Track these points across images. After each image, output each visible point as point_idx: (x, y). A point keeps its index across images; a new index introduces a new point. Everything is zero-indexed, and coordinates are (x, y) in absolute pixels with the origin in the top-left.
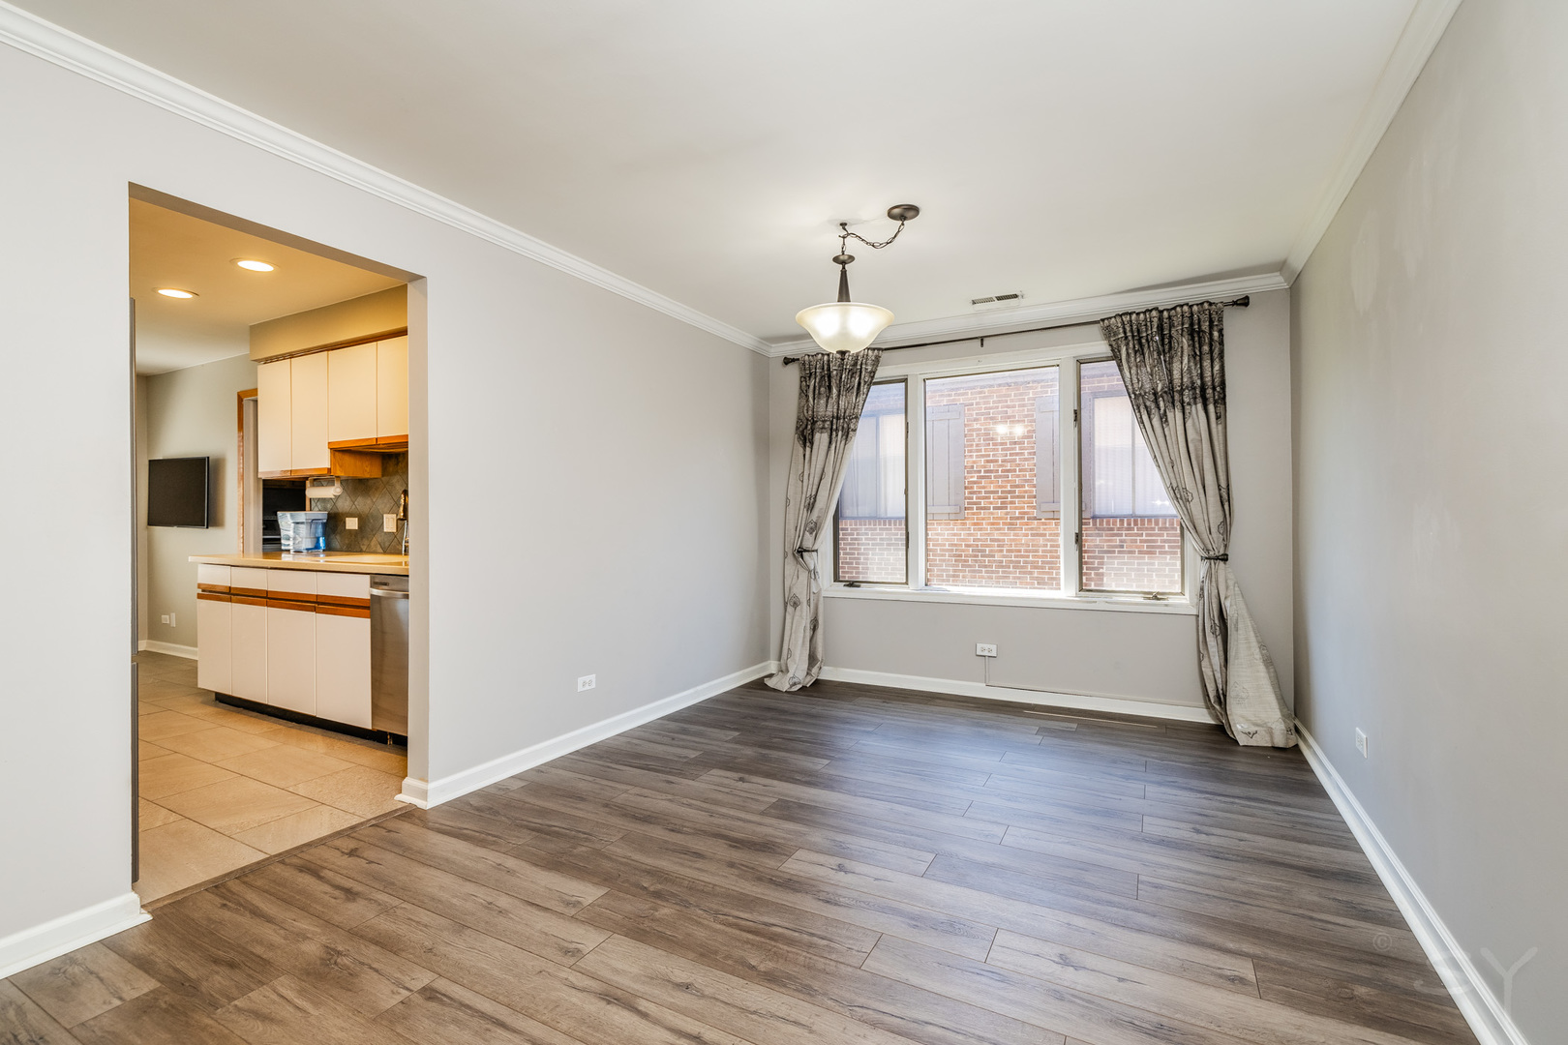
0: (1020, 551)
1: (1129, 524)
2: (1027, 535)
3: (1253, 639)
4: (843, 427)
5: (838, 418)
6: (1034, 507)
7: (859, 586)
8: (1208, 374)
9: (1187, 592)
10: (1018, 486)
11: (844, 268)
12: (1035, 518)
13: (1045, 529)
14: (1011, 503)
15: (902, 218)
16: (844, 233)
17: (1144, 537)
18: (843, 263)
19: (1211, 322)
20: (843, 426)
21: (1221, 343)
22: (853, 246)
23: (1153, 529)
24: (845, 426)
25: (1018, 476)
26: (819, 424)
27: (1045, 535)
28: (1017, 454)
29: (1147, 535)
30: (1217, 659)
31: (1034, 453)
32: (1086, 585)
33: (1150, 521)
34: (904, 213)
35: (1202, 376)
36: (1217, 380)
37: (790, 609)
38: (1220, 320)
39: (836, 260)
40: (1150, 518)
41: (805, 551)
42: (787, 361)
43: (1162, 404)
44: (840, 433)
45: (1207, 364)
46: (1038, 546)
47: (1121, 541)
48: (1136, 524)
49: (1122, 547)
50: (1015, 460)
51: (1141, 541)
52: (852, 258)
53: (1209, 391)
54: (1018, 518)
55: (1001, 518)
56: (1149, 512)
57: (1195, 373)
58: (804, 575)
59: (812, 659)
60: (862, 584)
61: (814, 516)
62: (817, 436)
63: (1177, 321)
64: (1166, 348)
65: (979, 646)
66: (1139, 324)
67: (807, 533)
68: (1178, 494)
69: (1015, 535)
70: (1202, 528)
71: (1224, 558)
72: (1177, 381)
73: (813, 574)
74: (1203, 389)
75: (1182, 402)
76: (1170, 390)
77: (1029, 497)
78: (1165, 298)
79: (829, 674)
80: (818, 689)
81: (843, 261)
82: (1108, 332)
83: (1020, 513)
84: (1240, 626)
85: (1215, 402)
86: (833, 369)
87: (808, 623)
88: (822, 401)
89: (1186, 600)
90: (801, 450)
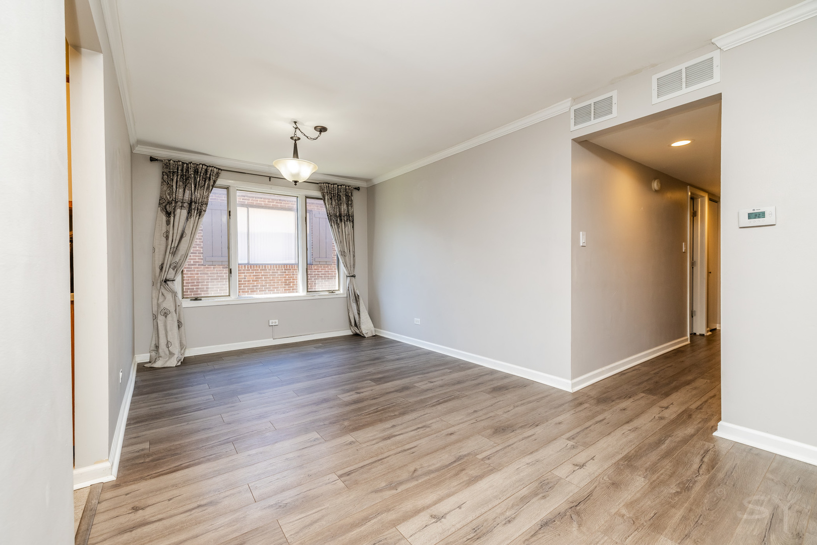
0: (194, 283)
1: (248, 268)
4: (198, 208)
5: (194, 202)
7: (201, 300)
8: (350, 211)
9: (341, 289)
11: (295, 142)
12: (203, 265)
13: (207, 271)
15: (321, 131)
16: (295, 126)
17: (254, 274)
18: (295, 140)
20: (196, 208)
21: (353, 201)
22: (299, 134)
23: (258, 270)
24: (199, 207)
26: (179, 204)
30: (355, 311)
32: (310, 289)
33: (256, 266)
34: (322, 130)
35: (348, 212)
36: (352, 214)
37: (161, 318)
38: (353, 193)
39: (292, 138)
40: (257, 265)
41: (168, 281)
42: (152, 159)
43: (338, 220)
44: (196, 211)
45: (350, 208)
46: (204, 279)
47: (245, 276)
48: (251, 268)
49: (245, 278)
51: (253, 276)
52: (299, 139)
54: (192, 265)
56: (256, 263)
58: (167, 295)
59: (182, 347)
60: (202, 299)
61: (177, 258)
62: (178, 211)
63: (342, 190)
65: (270, 322)
66: (331, 188)
67: (171, 269)
68: (342, 254)
71: (354, 276)
73: (174, 294)
75: (344, 220)
76: (340, 215)
77: (199, 253)
80: (186, 362)
81: (296, 140)
82: (321, 189)
83: (193, 262)
86: (191, 172)
87: (176, 324)
88: (181, 190)
89: (341, 291)
90: (164, 218)
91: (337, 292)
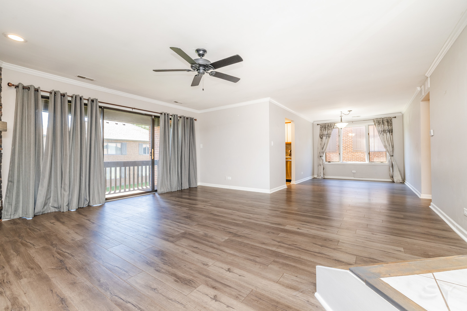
2: (351, 156)
3: (397, 168)
5: (328, 134)
6: (352, 150)
7: (330, 162)
8: (390, 128)
9: (387, 161)
10: (348, 145)
14: (347, 149)
16: (341, 113)
19: (390, 120)
20: (328, 136)
21: (392, 123)
22: (342, 115)
25: (348, 143)
26: (324, 135)
27: (355, 156)
28: (348, 138)
29: (377, 155)
30: (392, 171)
31: (352, 138)
32: (371, 160)
34: (350, 111)
35: (389, 128)
36: (391, 129)
37: (319, 166)
38: (392, 120)
41: (321, 156)
42: (318, 125)
43: (383, 133)
45: (390, 127)
50: (348, 140)
53: (390, 131)
55: (345, 152)
57: (388, 128)
58: (321, 161)
59: (324, 174)
61: (323, 150)
62: (324, 137)
63: (385, 120)
64: (383, 123)
65: (353, 171)
66: (379, 120)
67: (321, 154)
68: (385, 147)
69: (348, 156)
70: (389, 151)
71: (393, 156)
72: (385, 129)
73: (323, 160)
74: (389, 130)
75: (386, 132)
76: (384, 131)
78: (383, 117)
79: (326, 177)
80: (325, 179)
82: (374, 121)
84: (395, 166)
85: (391, 132)
86: (327, 126)
87: (323, 168)
88: (324, 131)
89: (387, 163)
90: (320, 140)
91: (385, 163)
